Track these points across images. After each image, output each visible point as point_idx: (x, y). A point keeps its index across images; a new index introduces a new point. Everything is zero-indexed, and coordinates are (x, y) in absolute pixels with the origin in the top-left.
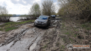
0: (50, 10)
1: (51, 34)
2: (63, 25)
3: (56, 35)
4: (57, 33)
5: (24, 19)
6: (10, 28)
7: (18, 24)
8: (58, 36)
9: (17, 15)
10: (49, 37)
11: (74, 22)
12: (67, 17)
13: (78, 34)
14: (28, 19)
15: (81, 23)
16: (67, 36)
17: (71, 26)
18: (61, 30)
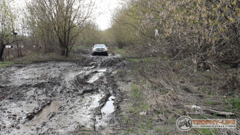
2: (138, 99)
11: (192, 81)
17: (178, 106)
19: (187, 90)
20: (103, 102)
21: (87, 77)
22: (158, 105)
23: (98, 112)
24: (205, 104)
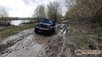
0: (56, 13)
1: (56, 41)
2: (71, 30)
3: (62, 43)
4: (63, 40)
5: (27, 22)
6: (7, 33)
7: (18, 29)
8: (64, 44)
9: (20, 18)
10: (52, 46)
11: (84, 26)
12: (75, 21)
13: (90, 43)
14: (31, 23)
15: (92, 28)
16: (75, 45)
17: (81, 32)
18: (69, 36)
19: (83, 28)
20: (64, 31)
21: (60, 26)
22: (76, 31)
23: (62, 33)
24: (87, 31)
